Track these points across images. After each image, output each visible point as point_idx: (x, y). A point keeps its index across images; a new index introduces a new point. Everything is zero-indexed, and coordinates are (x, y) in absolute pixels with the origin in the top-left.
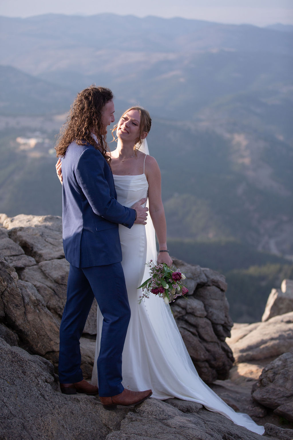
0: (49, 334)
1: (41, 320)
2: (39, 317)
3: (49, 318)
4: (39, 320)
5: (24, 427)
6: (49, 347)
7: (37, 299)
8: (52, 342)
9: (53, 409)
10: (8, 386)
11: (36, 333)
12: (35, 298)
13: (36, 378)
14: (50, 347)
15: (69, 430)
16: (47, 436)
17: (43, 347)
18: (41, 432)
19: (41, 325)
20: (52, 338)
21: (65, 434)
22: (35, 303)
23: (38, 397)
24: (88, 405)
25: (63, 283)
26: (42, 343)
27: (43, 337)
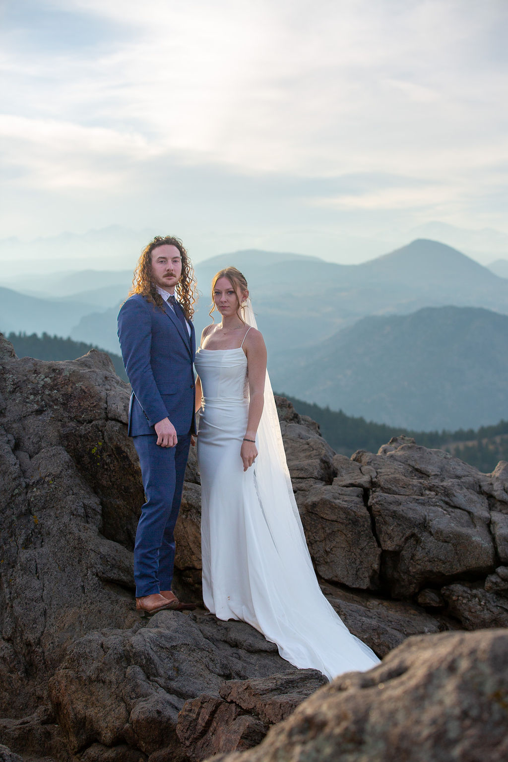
0: (191, 546)
1: (185, 528)
2: (183, 523)
3: (195, 527)
4: (182, 527)
5: (45, 613)
6: (189, 562)
7: (188, 503)
8: (193, 556)
9: (83, 603)
10: (56, 571)
12: (186, 502)
13: (87, 569)
14: (191, 562)
15: (85, 627)
16: (58, 627)
17: (182, 561)
18: (56, 621)
19: (184, 533)
20: (194, 552)
21: (77, 630)
22: (185, 507)
23: (77, 588)
24: (122, 609)
26: (181, 555)
27: (184, 548)
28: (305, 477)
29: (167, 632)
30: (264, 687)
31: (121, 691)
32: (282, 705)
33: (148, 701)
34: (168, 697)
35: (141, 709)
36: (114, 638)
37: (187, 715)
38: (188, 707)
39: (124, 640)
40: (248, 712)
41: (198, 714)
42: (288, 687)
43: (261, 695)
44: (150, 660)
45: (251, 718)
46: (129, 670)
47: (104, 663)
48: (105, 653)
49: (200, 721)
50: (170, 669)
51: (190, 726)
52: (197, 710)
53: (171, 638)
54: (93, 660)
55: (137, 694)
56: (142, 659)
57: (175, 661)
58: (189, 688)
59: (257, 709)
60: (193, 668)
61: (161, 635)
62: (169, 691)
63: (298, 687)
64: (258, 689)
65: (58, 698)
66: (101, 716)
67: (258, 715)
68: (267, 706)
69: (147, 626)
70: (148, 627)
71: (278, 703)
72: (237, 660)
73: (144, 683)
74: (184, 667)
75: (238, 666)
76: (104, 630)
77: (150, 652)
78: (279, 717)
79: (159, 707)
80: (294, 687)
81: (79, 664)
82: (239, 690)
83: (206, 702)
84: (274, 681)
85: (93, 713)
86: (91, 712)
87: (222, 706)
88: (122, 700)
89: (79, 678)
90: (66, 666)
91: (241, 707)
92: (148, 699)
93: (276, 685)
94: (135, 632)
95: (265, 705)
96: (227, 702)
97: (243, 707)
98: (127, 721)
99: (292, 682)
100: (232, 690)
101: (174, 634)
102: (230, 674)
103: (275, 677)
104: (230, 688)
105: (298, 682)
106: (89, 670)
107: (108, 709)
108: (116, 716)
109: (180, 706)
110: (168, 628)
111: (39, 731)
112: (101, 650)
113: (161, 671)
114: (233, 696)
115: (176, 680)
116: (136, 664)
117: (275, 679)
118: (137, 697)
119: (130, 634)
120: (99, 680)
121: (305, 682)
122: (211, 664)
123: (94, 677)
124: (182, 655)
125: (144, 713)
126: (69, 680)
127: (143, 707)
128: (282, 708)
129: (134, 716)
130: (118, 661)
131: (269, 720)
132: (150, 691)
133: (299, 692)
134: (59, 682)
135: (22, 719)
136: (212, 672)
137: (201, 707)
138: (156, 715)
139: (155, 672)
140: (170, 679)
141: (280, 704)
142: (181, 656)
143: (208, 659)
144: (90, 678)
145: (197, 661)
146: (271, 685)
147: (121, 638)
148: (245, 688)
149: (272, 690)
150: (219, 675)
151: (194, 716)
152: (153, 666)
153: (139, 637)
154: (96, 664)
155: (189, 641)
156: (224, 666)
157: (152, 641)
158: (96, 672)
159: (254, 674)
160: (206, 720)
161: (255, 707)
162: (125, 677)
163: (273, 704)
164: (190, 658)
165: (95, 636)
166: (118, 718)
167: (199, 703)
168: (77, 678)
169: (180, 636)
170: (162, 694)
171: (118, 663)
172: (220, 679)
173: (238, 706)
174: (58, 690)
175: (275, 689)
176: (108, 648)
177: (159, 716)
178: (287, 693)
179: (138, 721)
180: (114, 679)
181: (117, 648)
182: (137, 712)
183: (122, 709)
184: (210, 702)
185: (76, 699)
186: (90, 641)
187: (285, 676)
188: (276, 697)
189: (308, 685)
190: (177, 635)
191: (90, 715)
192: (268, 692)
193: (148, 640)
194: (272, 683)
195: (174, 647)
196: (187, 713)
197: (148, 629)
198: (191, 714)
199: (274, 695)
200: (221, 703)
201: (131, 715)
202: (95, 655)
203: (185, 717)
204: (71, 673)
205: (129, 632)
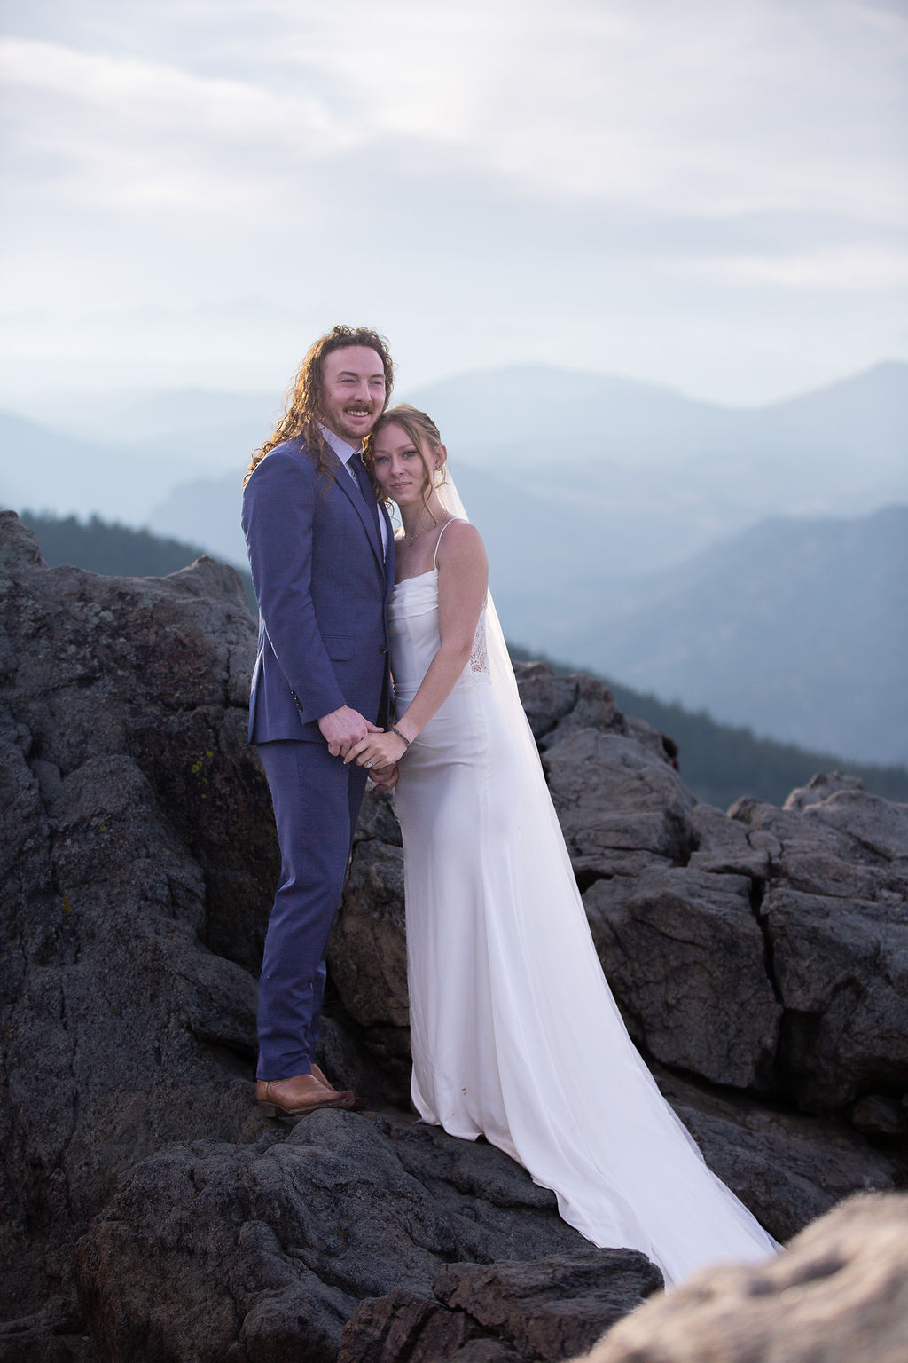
0: (388, 978)
1: (376, 939)
2: (373, 929)
4: (370, 937)
5: (75, 1101)
6: (381, 1011)
7: (386, 889)
8: (391, 1000)
9: (157, 1084)
10: (104, 1015)
11: (354, 967)
13: (168, 1014)
14: (385, 1011)
15: (157, 1136)
16: (101, 1131)
17: (367, 1007)
18: (97, 1119)
19: (374, 950)
20: (394, 990)
21: (141, 1140)
22: (380, 896)
23: (145, 1053)
24: (238, 1101)
25: (646, 921)
26: (365, 996)
27: (371, 981)
28: (632, 846)
29: (328, 1154)
30: (526, 1281)
31: (227, 1273)
32: (564, 1322)
33: (282, 1298)
34: (325, 1291)
35: (266, 1313)
36: (217, 1162)
37: (363, 1332)
38: (364, 1313)
39: (238, 1167)
40: (491, 1332)
41: (386, 1330)
42: (577, 1284)
43: (520, 1297)
44: (289, 1211)
45: (497, 1345)
46: (245, 1230)
47: (194, 1212)
48: (198, 1190)
49: (388, 1344)
50: (331, 1232)
51: (366, 1353)
52: (383, 1322)
53: (336, 1169)
54: (172, 1204)
55: (258, 1281)
56: (273, 1209)
57: (342, 1216)
58: (369, 1275)
59: (511, 1328)
60: (378, 1234)
61: (316, 1161)
62: (327, 1277)
63: (598, 1287)
64: (514, 1285)
65: (94, 1279)
66: (182, 1324)
67: (511, 1338)
68: (532, 1323)
69: (286, 1140)
70: (288, 1143)
71: (554, 1316)
72: (470, 1222)
73: (277, 1259)
74: (361, 1229)
75: (474, 1233)
76: (198, 1143)
77: (294, 1196)
78: (556, 1346)
79: (304, 1311)
80: (589, 1285)
81: (141, 1211)
82: (475, 1286)
83: (404, 1305)
84: (550, 1270)
85: (164, 1317)
86: (161, 1313)
87: (437, 1317)
88: (228, 1291)
89: (140, 1242)
90: (113, 1213)
91: (476, 1321)
92: (282, 1293)
93: (553, 1278)
94: (261, 1151)
95: (528, 1319)
96: (449, 1309)
97: (481, 1321)
98: (236, 1337)
99: (585, 1273)
100: (461, 1284)
101: (344, 1160)
102: (456, 1250)
103: (551, 1261)
104: (455, 1279)
105: (598, 1276)
106: (163, 1225)
107: (196, 1309)
108: (212, 1325)
109: (347, 1311)
110: (332, 1146)
111: (48, 1348)
112: (190, 1185)
113: (313, 1236)
114: (462, 1297)
115: (342, 1255)
116: (261, 1217)
117: (550, 1265)
118: (260, 1288)
119: (251, 1154)
120: (180, 1247)
121: (614, 1276)
122: (416, 1226)
123: (170, 1240)
124: (358, 1204)
125: (271, 1321)
126: (118, 1243)
127: (270, 1310)
128: (564, 1328)
129: (250, 1326)
130: (224, 1210)
131: (535, 1351)
132: (286, 1275)
133: (600, 1296)
134: (97, 1247)
135: (14, 1322)
136: (416, 1243)
137: (393, 1316)
138: (296, 1328)
139: (300, 1236)
140: (330, 1252)
141: (561, 1320)
142: (355, 1207)
143: (410, 1216)
144: (162, 1241)
145: (387, 1219)
146: (542, 1278)
147: (233, 1163)
148: (486, 1281)
149: (544, 1289)
150: (432, 1251)
151: (377, 1333)
152: (295, 1224)
153: (270, 1161)
154: (176, 1214)
155: (373, 1175)
156: (443, 1233)
157: (298, 1172)
158: (177, 1231)
159: (506, 1252)
160: (401, 1344)
161: (507, 1321)
162: (236, 1244)
163: (545, 1317)
164: (375, 1212)
165: (177, 1154)
166: (216, 1330)
167: (389, 1307)
168: (136, 1240)
169: (356, 1164)
170: (312, 1284)
171: (222, 1214)
172: (433, 1259)
173: (470, 1317)
174: (93, 1264)
175: (550, 1288)
176: (205, 1182)
177: (303, 1329)
178: (574, 1297)
179: (258, 1338)
180: (212, 1247)
181: (224, 1181)
182: (257, 1320)
183: (226, 1311)
184: (411, 1306)
185: (131, 1285)
186: (167, 1165)
187: (573, 1261)
188: (551, 1303)
189: (620, 1282)
190: (350, 1162)
191: (158, 1320)
192: (535, 1293)
193: (289, 1169)
194: (544, 1273)
195: (342, 1187)
196: (362, 1327)
197: (290, 1146)
198: (370, 1330)
199: (548, 1299)
200: (435, 1310)
201: (246, 1324)
202: (175, 1193)
203: (358, 1334)
204: (123, 1229)
205: (249, 1151)
